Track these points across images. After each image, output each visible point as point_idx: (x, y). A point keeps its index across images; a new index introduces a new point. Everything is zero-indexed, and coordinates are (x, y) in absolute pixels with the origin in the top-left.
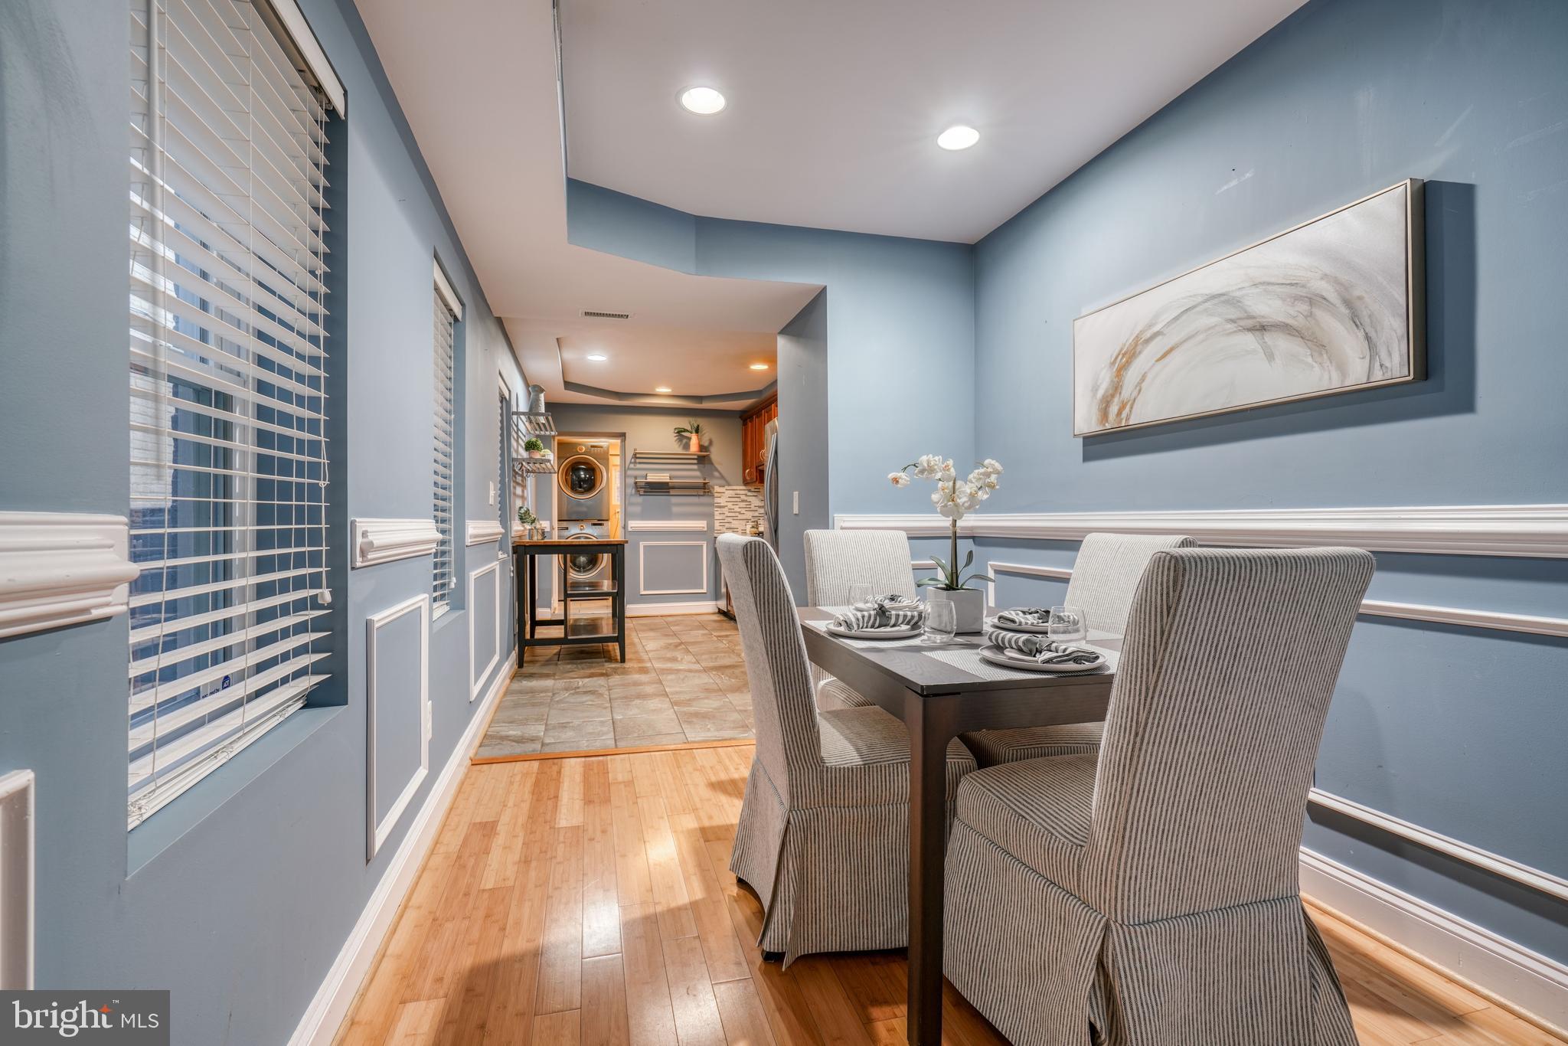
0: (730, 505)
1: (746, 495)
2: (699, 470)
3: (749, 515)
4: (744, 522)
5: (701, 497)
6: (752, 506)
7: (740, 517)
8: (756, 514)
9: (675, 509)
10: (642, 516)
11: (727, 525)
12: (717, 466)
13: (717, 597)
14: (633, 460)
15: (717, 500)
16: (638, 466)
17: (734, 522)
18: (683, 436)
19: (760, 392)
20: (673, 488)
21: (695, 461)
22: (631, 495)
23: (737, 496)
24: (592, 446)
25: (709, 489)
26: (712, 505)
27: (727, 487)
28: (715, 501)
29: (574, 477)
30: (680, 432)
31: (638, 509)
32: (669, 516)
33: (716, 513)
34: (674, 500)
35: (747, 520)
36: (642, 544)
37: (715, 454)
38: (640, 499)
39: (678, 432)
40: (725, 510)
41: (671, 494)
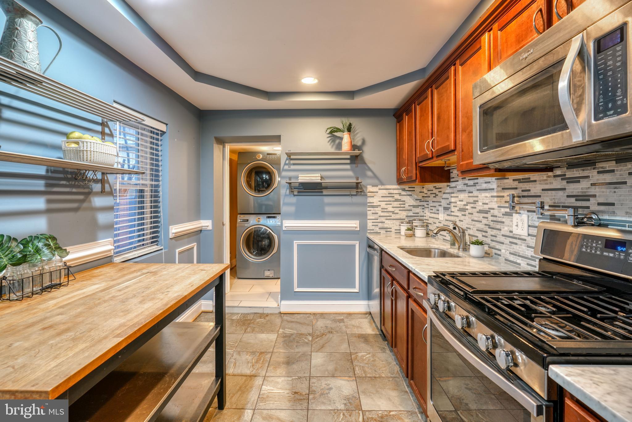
0: (383, 205)
1: (400, 194)
2: (352, 170)
3: (403, 215)
4: (398, 222)
5: (354, 197)
6: (407, 205)
7: (394, 216)
8: (411, 214)
9: (328, 209)
10: (297, 216)
11: (380, 225)
12: (370, 166)
13: (369, 297)
14: (287, 162)
15: (370, 200)
16: (293, 167)
17: (387, 222)
18: (336, 136)
19: (423, 70)
20: (326, 188)
21: (348, 161)
22: (286, 195)
23: (391, 195)
24: (268, 154)
25: (361, 188)
26: (365, 204)
27: (380, 187)
28: (368, 201)
29: (259, 179)
30: (333, 132)
31: (292, 209)
32: (322, 216)
33: (369, 213)
34: (327, 200)
35: (402, 220)
36: (296, 243)
37: (368, 154)
38: (294, 200)
39: (331, 132)
40: (378, 210)
41: (323, 194)
